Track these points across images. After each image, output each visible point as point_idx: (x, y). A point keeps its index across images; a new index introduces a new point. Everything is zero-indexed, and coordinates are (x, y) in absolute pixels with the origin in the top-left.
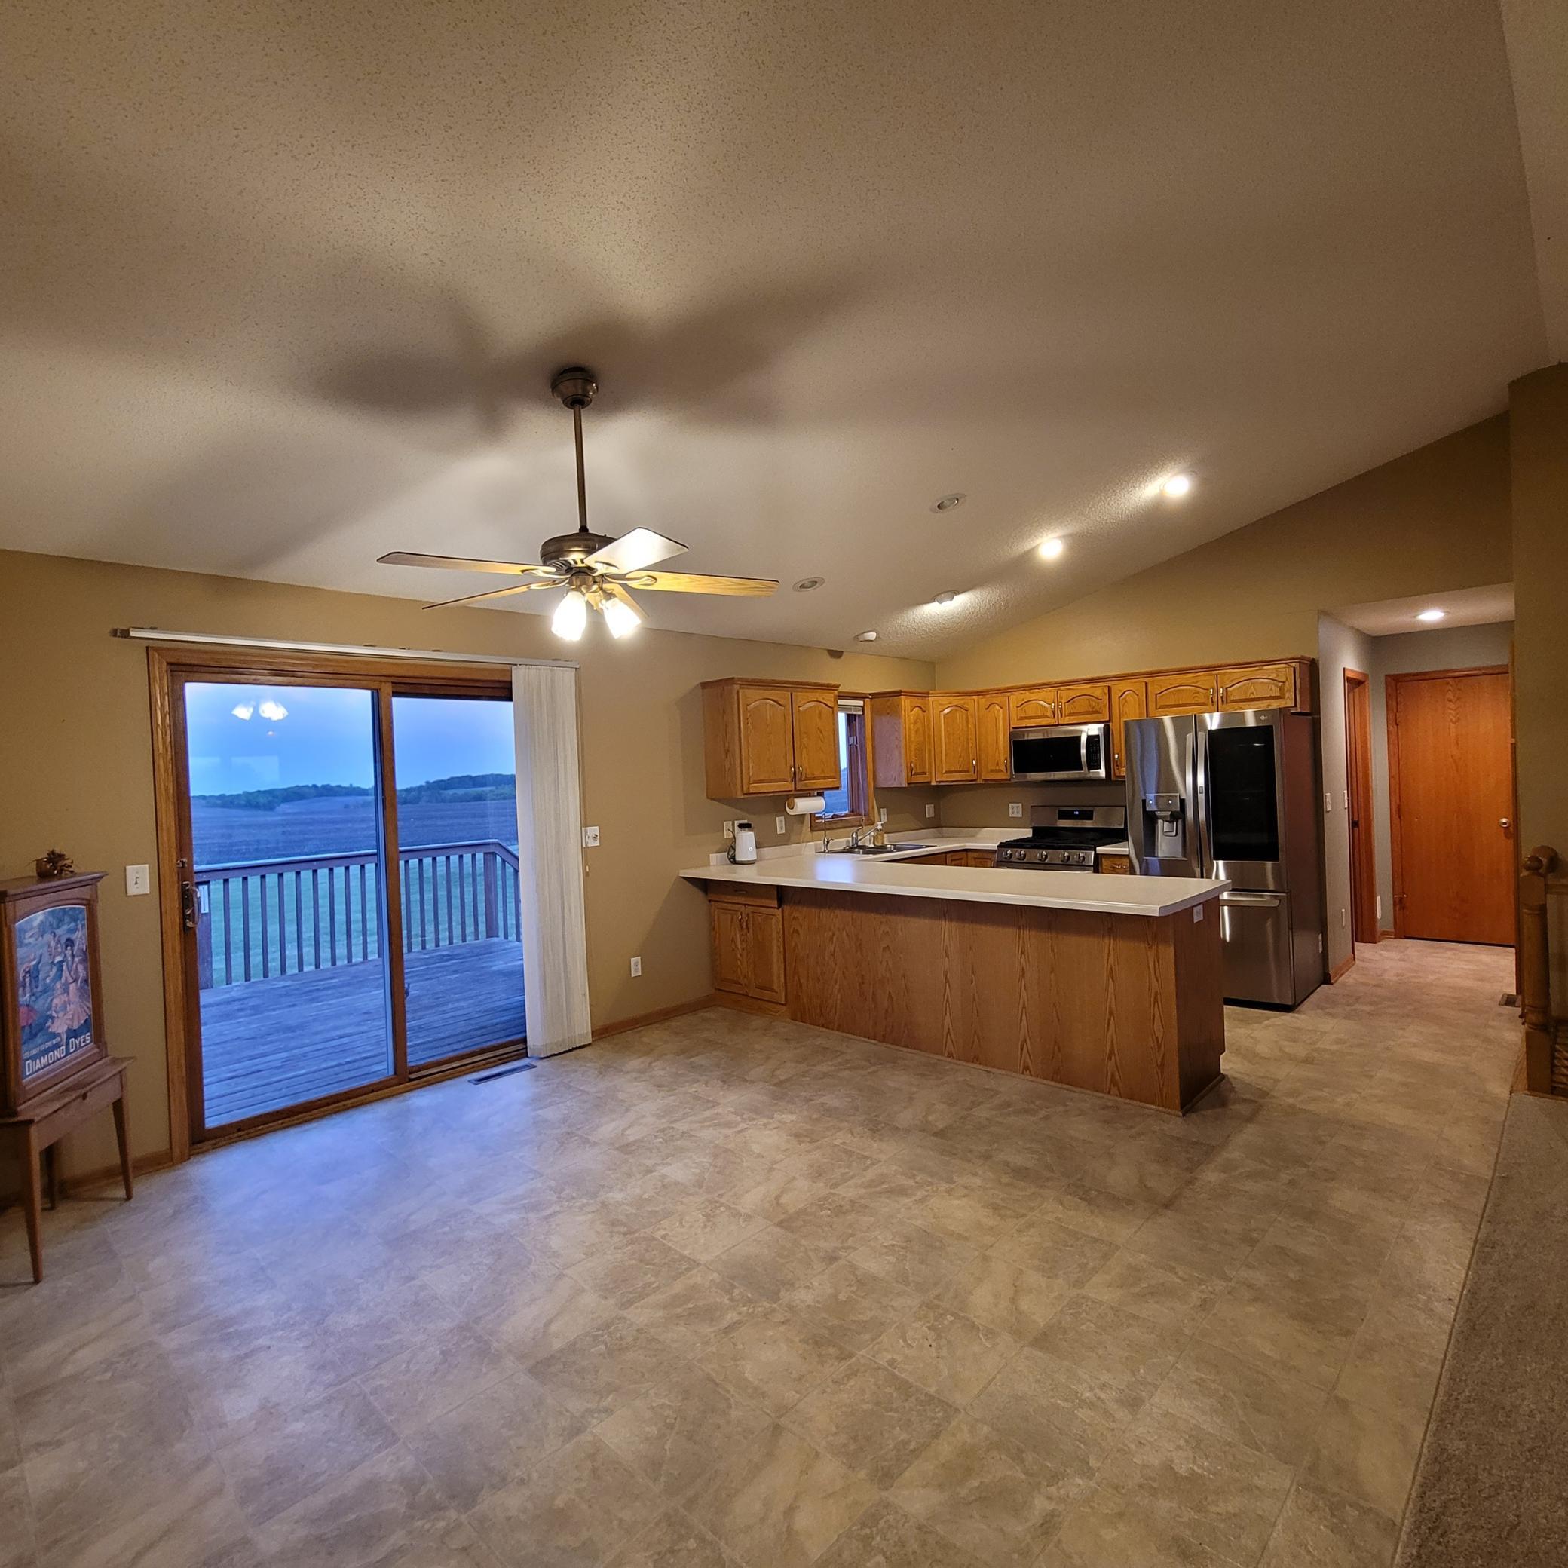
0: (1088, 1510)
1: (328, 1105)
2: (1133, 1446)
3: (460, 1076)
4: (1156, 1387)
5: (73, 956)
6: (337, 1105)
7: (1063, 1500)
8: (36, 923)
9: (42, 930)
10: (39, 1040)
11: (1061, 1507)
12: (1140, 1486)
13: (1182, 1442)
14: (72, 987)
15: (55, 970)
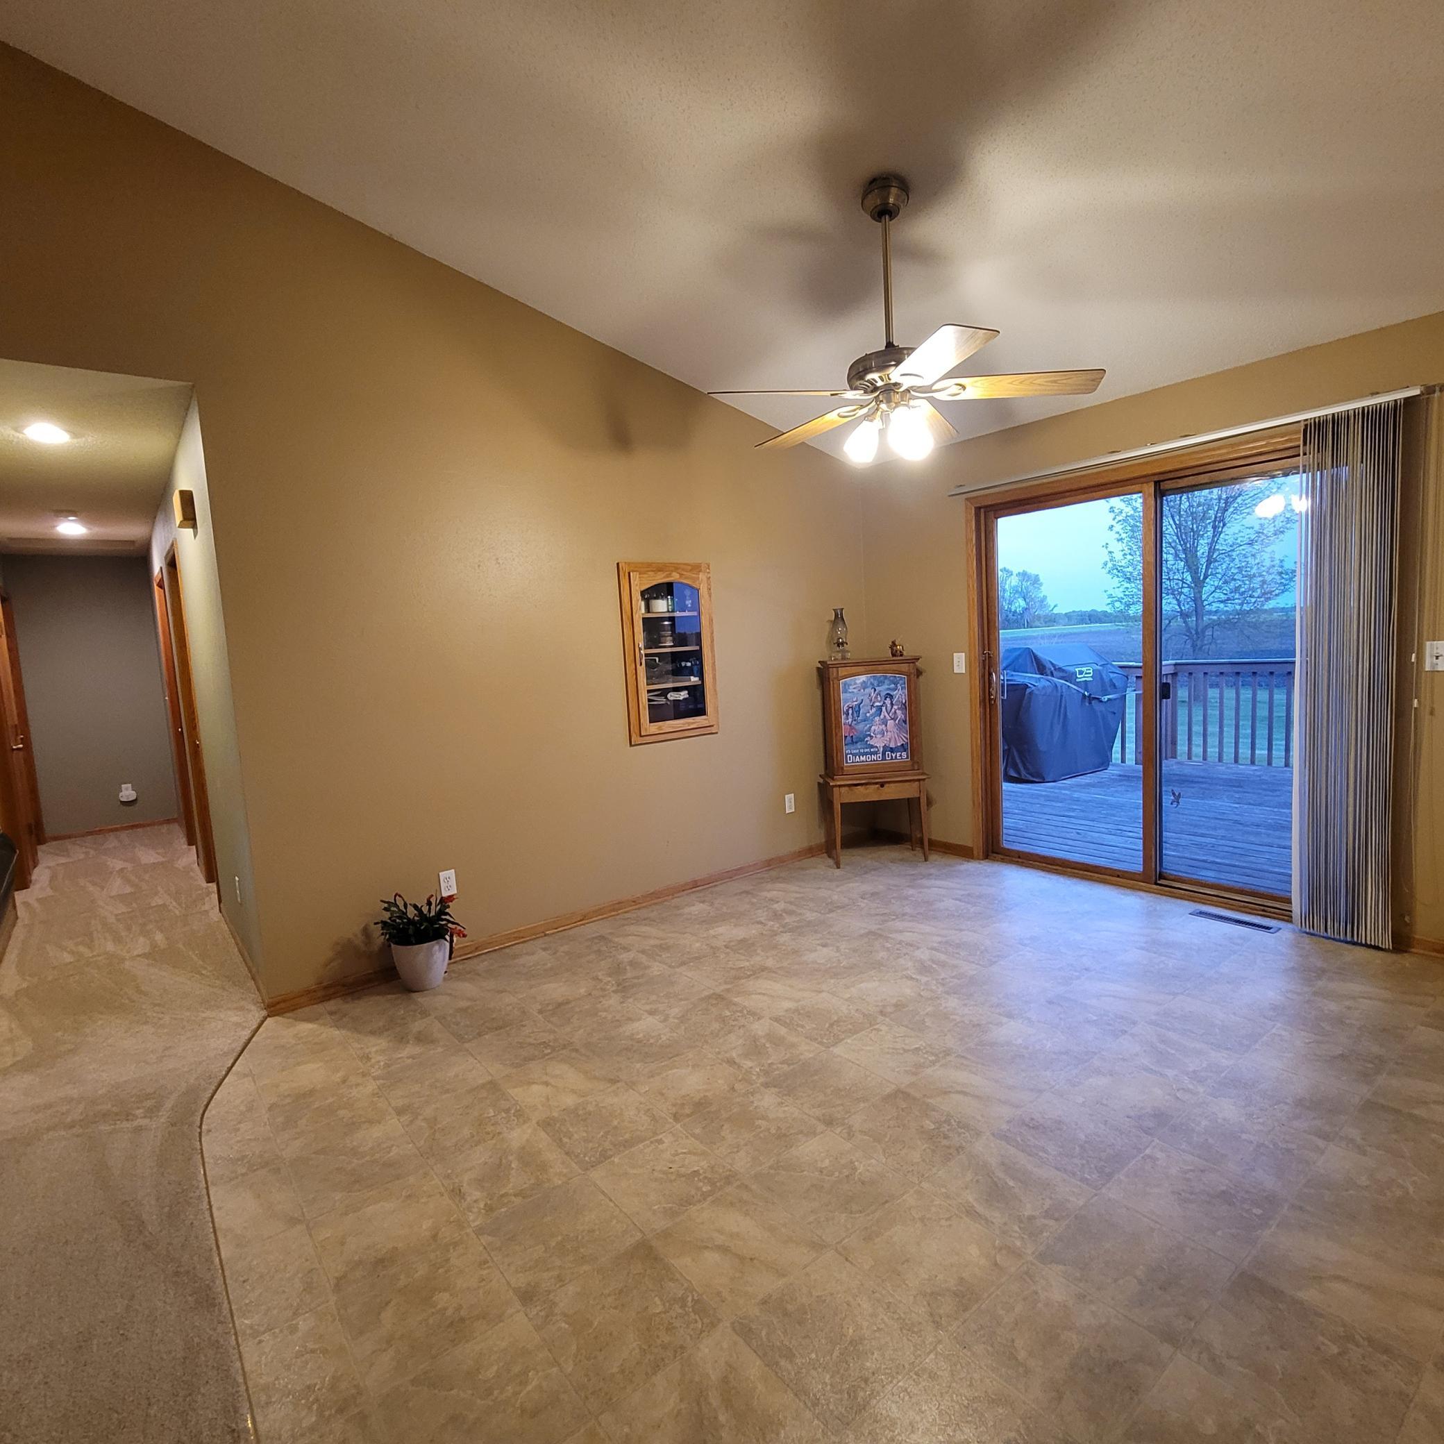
0: (452, 1219)
1: (1081, 870)
2: (485, 1272)
3: (1195, 902)
4: (538, 1328)
5: (892, 704)
6: (1086, 873)
7: (469, 1209)
8: (858, 682)
9: (864, 686)
10: (859, 745)
11: (464, 1205)
12: (448, 1260)
13: (463, 1313)
14: (890, 723)
15: (874, 710)
